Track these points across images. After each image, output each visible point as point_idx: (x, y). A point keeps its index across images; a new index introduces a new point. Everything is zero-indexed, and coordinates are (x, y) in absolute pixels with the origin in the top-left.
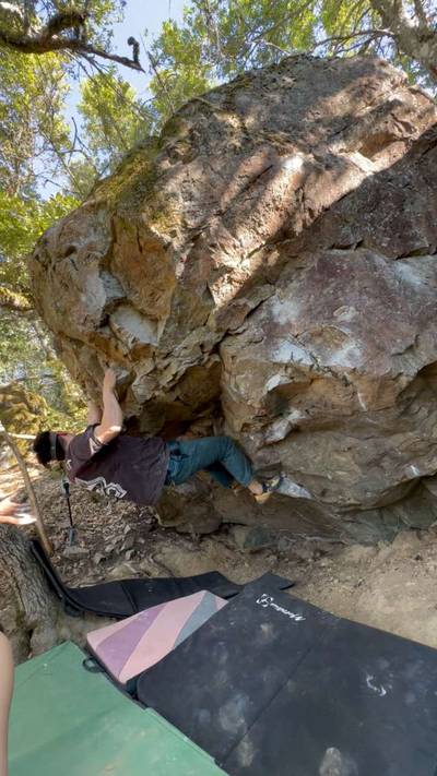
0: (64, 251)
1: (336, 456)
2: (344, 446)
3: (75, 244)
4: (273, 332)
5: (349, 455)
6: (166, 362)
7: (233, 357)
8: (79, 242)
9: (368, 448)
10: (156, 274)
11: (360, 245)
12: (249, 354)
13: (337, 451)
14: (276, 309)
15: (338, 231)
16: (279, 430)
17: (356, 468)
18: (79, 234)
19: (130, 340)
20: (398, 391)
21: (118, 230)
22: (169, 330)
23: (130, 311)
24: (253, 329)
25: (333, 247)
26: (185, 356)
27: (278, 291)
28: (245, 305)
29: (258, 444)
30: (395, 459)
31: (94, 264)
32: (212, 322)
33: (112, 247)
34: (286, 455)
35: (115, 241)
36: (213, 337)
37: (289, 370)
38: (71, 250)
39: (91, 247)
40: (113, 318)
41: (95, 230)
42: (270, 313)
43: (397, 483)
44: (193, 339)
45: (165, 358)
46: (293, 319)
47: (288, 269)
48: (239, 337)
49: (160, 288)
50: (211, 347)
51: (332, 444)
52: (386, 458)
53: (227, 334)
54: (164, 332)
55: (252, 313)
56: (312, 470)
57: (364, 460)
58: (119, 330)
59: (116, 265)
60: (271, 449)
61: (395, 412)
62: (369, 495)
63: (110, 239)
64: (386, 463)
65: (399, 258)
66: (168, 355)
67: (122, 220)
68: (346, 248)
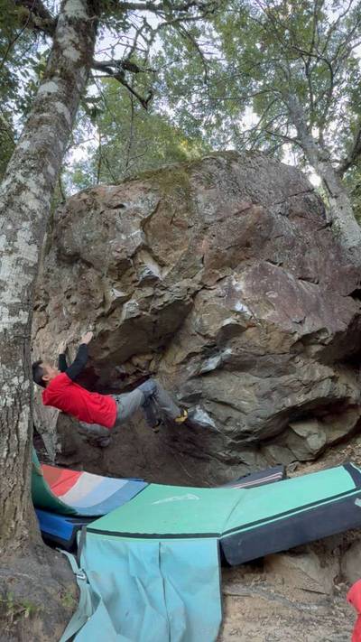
0: (115, 204)
1: (244, 390)
2: (251, 382)
3: (125, 204)
4: (231, 294)
5: (252, 389)
6: (162, 293)
7: (205, 301)
8: (129, 204)
9: (266, 384)
10: (175, 239)
11: (281, 265)
12: (215, 302)
13: (245, 386)
14: (234, 283)
15: (272, 253)
16: (212, 363)
17: (256, 400)
18: (130, 200)
19: (147, 271)
20: (293, 342)
21: (161, 207)
22: (172, 273)
23: (148, 255)
24: (219, 289)
25: (268, 260)
26: (176, 292)
27: (235, 273)
28: (218, 274)
29: (192, 374)
30: (280, 392)
31: (137, 220)
32: (199, 277)
33: (151, 216)
34: (210, 384)
35: (155, 212)
36: (196, 286)
37: (238, 316)
38: (121, 206)
39: (137, 210)
40: (139, 254)
41: (143, 202)
42: (230, 284)
43: (278, 411)
44: (185, 283)
45: (162, 290)
46: (243, 291)
47: (242, 264)
48: (211, 292)
49: (175, 248)
50: (192, 292)
51: (243, 381)
52: (275, 392)
53: (203, 288)
54: (169, 274)
55: (220, 280)
56: (225, 398)
57: (261, 392)
58: (140, 264)
59: (149, 226)
60: (198, 381)
61: (288, 357)
62: (259, 420)
63: (153, 210)
64: (275, 396)
65: (300, 279)
66: (165, 289)
67: (166, 203)
68: (275, 263)
